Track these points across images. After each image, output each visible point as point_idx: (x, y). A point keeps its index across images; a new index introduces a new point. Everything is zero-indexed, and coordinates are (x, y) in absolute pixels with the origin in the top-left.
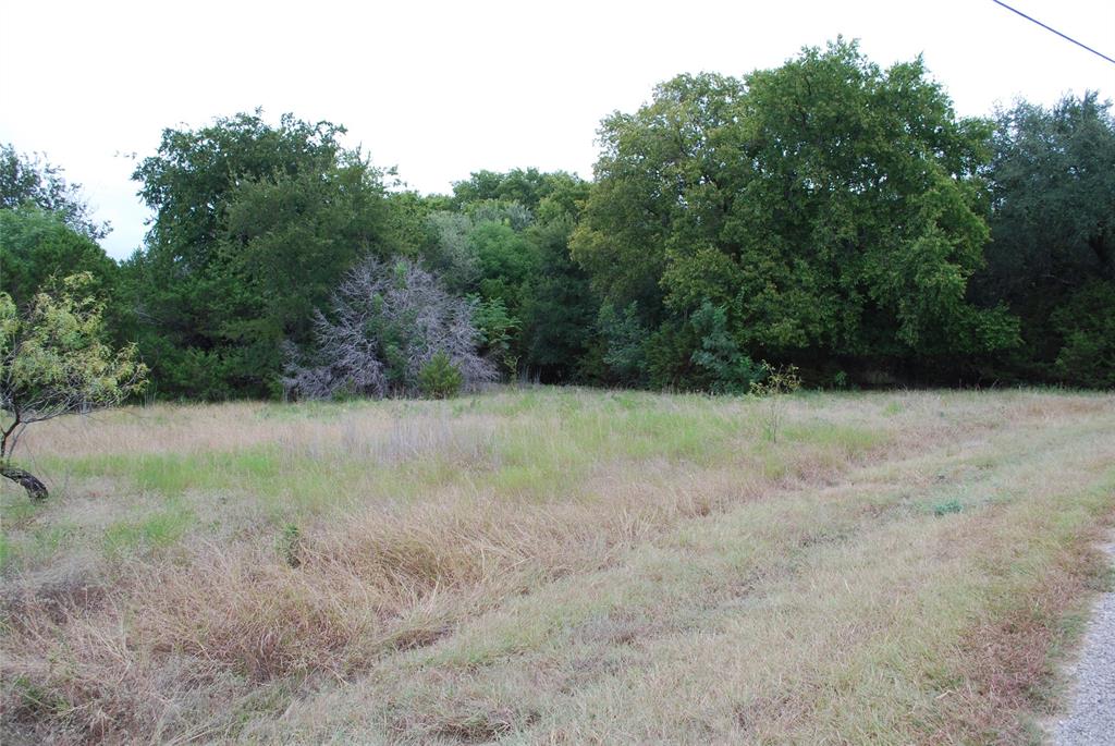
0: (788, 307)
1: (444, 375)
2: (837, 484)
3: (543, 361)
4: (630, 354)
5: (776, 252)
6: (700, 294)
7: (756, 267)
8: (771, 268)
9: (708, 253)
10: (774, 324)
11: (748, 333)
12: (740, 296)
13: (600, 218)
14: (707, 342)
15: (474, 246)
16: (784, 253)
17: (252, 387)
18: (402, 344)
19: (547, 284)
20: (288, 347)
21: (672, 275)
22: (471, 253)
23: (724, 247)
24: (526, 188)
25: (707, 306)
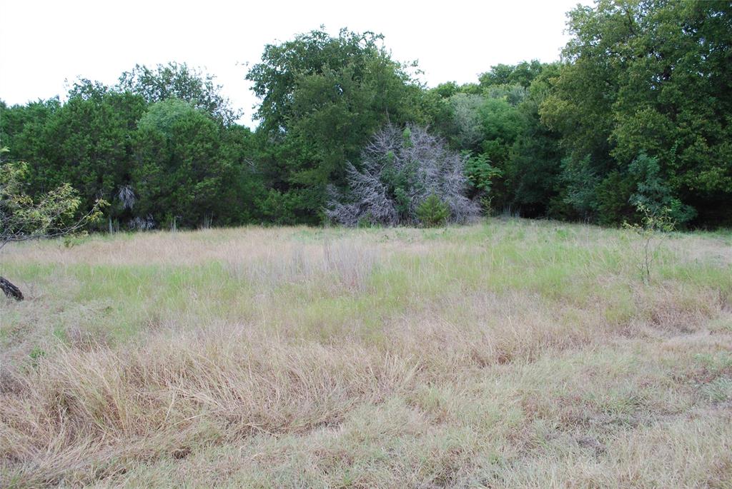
0: (717, 157)
1: (435, 210)
3: (525, 201)
4: (584, 196)
5: (710, 112)
6: (638, 147)
7: (690, 123)
8: (703, 125)
9: (646, 113)
10: (702, 172)
11: (679, 180)
12: (674, 149)
13: (569, 89)
14: (641, 186)
15: (479, 116)
16: (718, 112)
17: (309, 217)
18: (407, 187)
19: (529, 143)
20: (331, 189)
21: (619, 133)
22: (477, 122)
23: (660, 108)
24: (526, 74)
25: (643, 157)
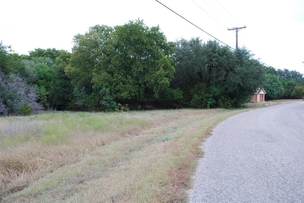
0: (126, 88)
1: (26, 108)
2: (139, 135)
3: (57, 104)
4: (83, 101)
5: (122, 74)
6: (102, 85)
7: (117, 78)
8: (121, 78)
9: (104, 74)
10: (122, 93)
11: (115, 96)
12: (113, 86)
13: (74, 63)
14: (104, 98)
15: (36, 70)
16: (125, 74)
18: (12, 99)
19: (58, 82)
21: (94, 80)
22: (35, 72)
23: (109, 72)
24: (52, 54)
25: (104, 88)
